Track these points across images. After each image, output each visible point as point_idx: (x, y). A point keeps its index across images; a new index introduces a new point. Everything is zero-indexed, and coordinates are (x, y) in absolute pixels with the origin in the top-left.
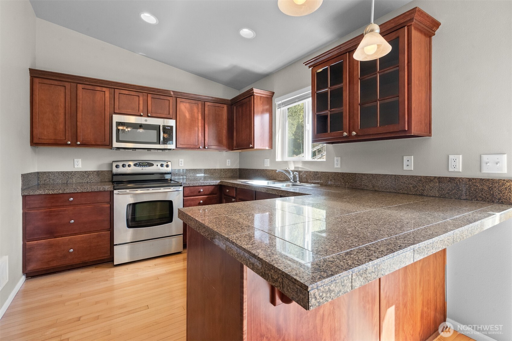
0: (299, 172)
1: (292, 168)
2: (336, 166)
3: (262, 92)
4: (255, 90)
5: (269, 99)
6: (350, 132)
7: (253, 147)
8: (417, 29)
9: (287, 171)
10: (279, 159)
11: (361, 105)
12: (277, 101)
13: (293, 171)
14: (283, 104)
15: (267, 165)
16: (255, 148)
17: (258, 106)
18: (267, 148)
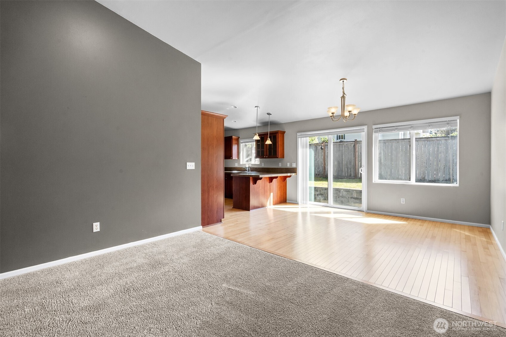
0: (250, 168)
1: (247, 166)
2: (262, 166)
3: (235, 137)
4: (233, 137)
5: (238, 140)
6: (266, 157)
7: (232, 159)
8: (280, 133)
9: (246, 168)
10: (241, 163)
11: (269, 149)
12: (241, 141)
13: (248, 168)
14: (244, 142)
15: (236, 165)
16: (233, 159)
17: (234, 142)
18: (237, 159)
